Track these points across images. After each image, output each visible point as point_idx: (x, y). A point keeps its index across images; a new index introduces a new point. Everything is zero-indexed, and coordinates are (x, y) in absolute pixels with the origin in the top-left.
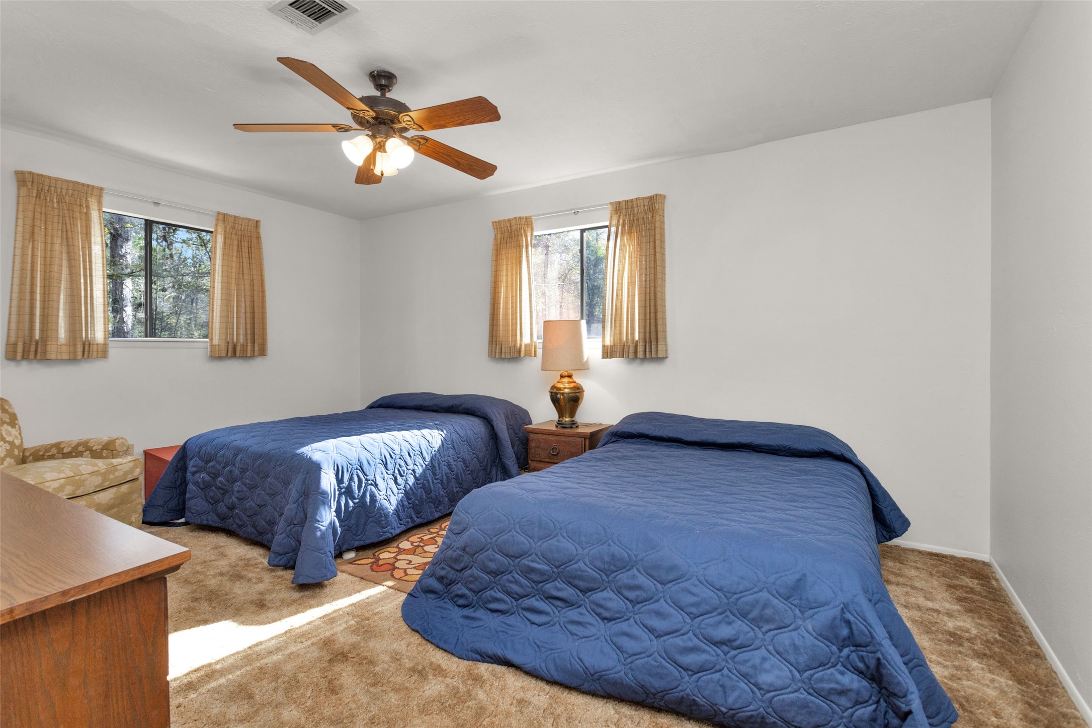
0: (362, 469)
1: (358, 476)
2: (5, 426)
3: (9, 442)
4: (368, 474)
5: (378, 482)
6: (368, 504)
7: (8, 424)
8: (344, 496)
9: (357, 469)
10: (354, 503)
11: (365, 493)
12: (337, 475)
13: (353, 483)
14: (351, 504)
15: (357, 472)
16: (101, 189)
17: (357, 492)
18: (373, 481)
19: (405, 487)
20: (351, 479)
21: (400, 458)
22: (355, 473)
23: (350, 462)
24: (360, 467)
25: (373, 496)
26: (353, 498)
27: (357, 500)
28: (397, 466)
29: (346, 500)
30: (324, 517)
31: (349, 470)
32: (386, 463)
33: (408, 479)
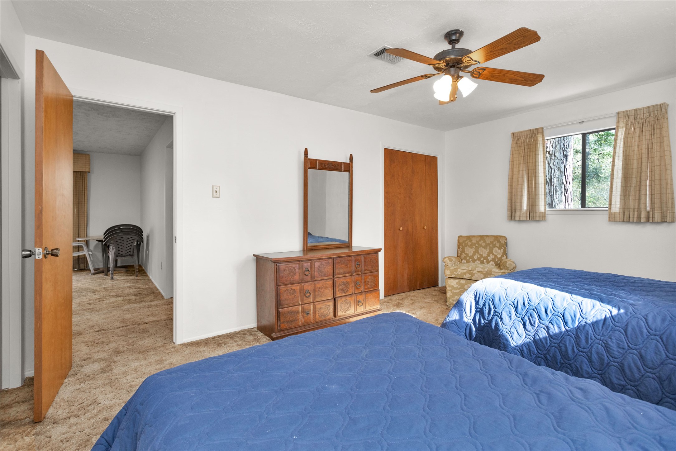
0: (493, 302)
1: (489, 305)
2: (496, 248)
3: (480, 255)
4: (497, 307)
5: (503, 316)
6: (493, 328)
7: (498, 248)
8: (478, 313)
9: (489, 300)
10: (484, 322)
11: (492, 319)
12: (475, 297)
13: (484, 308)
14: (482, 321)
15: (489, 302)
16: (542, 128)
17: (487, 315)
18: (499, 314)
19: (534, 335)
20: (484, 305)
21: (534, 310)
22: (487, 302)
23: (486, 293)
24: (492, 300)
25: (497, 324)
26: (484, 319)
27: (487, 322)
28: (528, 314)
29: (480, 317)
30: (452, 315)
31: (484, 298)
32: (517, 307)
33: (539, 331)
